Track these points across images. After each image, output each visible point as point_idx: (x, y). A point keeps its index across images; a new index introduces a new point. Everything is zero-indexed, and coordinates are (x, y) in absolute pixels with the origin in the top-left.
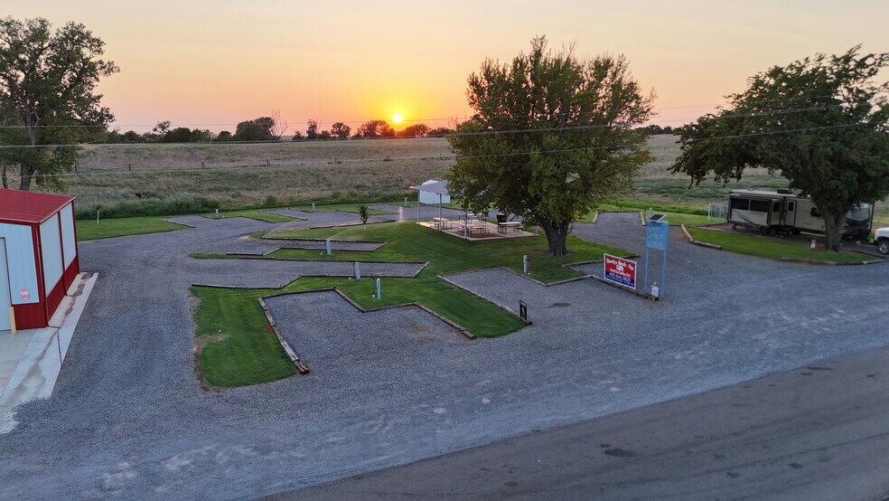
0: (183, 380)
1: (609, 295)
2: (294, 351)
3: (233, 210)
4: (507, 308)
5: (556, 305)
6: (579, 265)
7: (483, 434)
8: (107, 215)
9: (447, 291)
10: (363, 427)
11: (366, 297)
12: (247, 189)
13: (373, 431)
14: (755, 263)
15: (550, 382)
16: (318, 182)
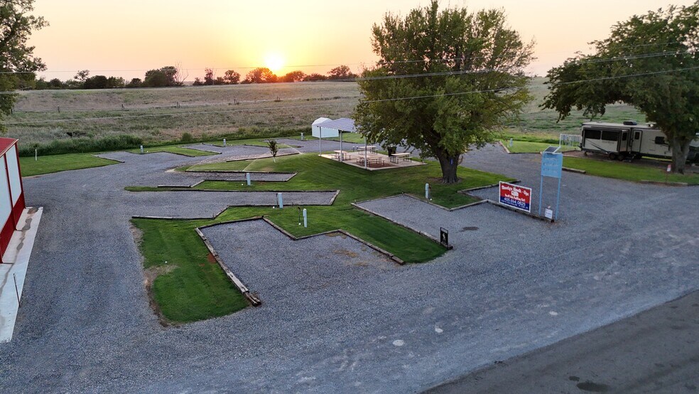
0: (141, 316)
1: (508, 217)
2: (242, 281)
3: (155, 146)
4: (426, 234)
5: (466, 229)
6: (472, 190)
7: (449, 368)
8: (44, 152)
9: (364, 217)
10: (330, 364)
11: (293, 225)
12: (164, 127)
13: (341, 369)
14: (619, 185)
15: (491, 308)
16: (223, 121)
